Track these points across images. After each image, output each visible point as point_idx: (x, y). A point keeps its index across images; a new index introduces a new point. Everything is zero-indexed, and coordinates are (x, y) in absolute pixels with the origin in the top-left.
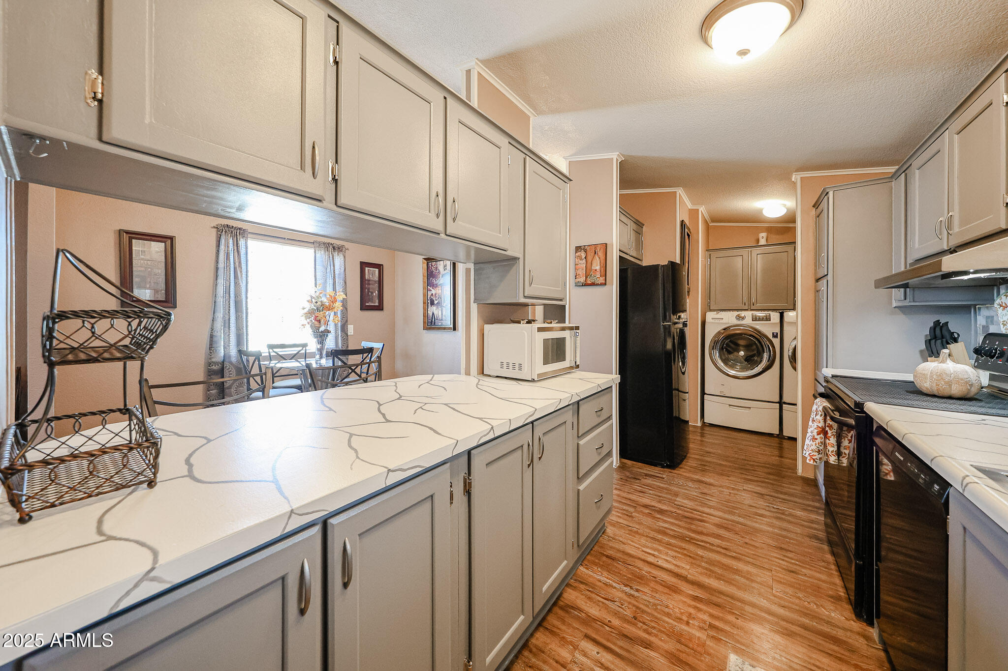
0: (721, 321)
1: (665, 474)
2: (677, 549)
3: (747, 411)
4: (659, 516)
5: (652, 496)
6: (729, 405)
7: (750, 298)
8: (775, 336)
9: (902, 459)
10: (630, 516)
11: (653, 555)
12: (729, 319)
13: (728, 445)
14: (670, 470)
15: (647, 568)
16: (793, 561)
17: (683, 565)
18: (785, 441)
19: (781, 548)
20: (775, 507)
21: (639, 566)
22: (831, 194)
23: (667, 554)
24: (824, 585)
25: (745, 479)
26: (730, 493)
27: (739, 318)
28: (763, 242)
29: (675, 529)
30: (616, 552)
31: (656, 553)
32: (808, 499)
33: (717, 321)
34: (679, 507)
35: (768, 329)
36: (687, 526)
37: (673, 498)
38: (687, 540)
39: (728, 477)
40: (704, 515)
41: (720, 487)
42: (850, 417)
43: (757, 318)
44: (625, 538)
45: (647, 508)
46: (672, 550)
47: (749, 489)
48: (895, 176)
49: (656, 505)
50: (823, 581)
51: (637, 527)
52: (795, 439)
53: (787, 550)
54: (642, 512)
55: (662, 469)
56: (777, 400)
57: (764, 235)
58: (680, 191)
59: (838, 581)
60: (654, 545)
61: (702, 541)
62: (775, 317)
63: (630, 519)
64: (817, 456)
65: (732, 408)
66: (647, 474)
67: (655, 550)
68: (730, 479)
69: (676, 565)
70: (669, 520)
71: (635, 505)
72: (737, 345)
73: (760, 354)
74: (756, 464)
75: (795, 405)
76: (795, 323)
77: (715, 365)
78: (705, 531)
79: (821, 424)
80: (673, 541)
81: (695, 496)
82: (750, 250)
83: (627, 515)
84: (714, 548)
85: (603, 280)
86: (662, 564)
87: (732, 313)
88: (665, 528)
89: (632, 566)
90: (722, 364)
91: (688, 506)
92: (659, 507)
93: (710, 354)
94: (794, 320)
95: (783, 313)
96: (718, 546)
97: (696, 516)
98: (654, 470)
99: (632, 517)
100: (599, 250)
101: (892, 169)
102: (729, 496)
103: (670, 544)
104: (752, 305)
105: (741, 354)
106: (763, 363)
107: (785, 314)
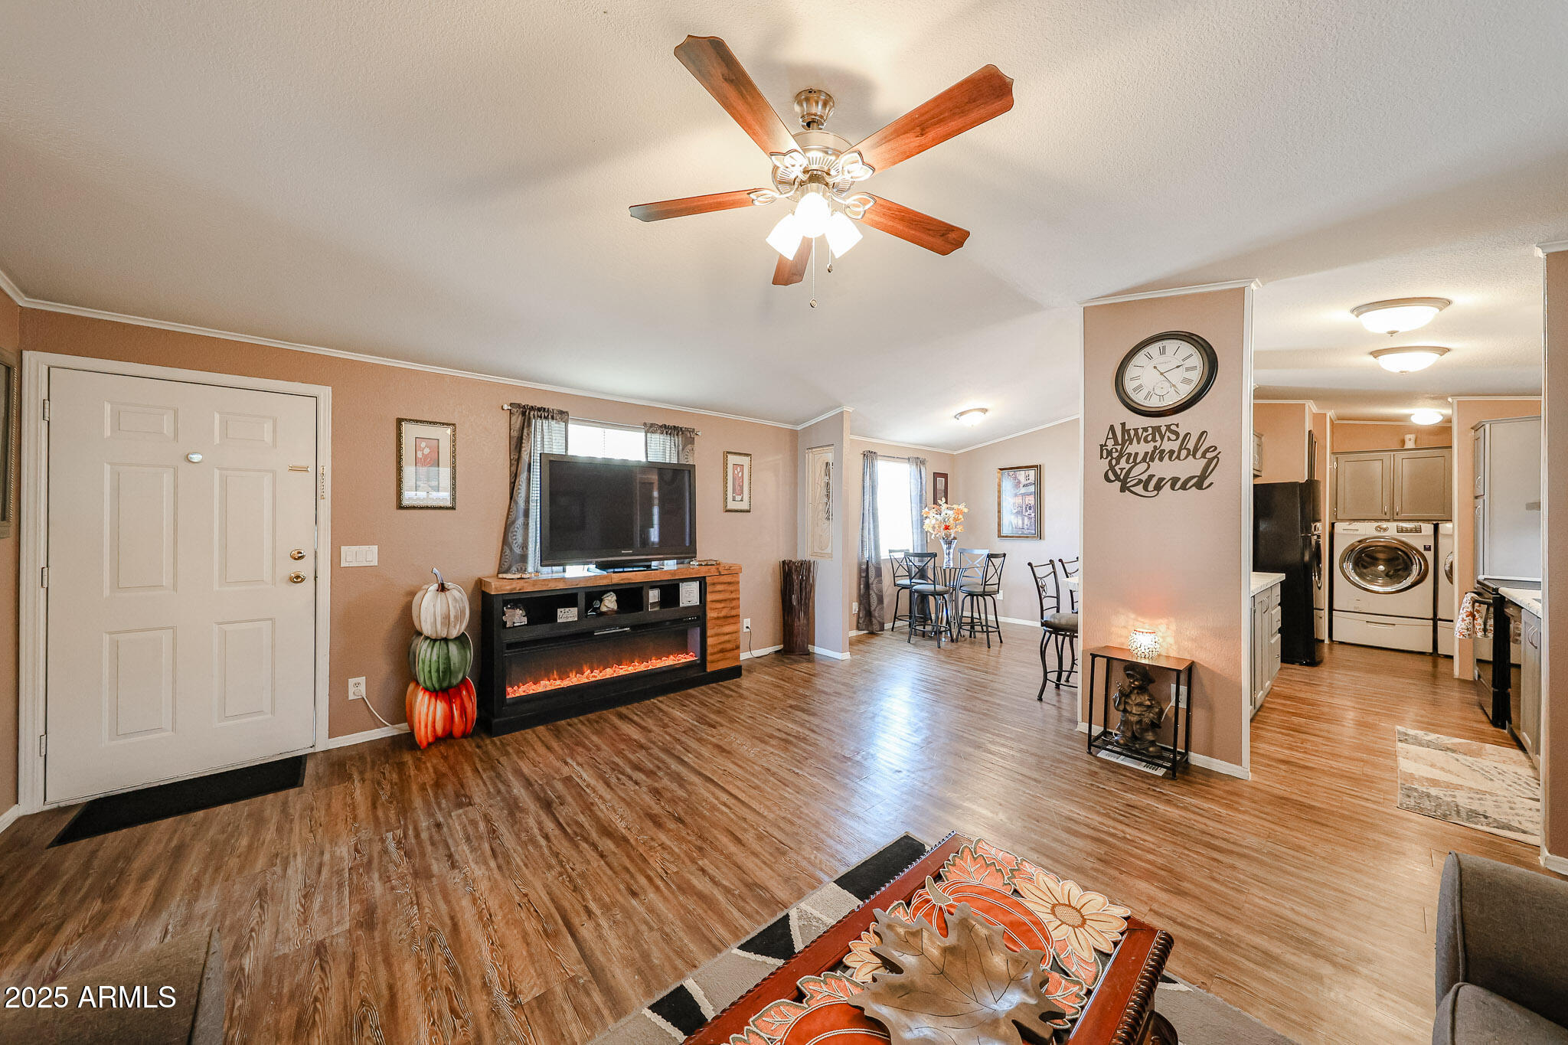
0: (1355, 532)
3: (1391, 627)
6: (1367, 622)
7: (1392, 508)
8: (1428, 549)
12: (1366, 530)
14: (1310, 667)
18: (1438, 656)
27: (1379, 529)
28: (1410, 445)
33: (1352, 532)
35: (1419, 541)
42: (1489, 598)
43: (1404, 529)
52: (1451, 657)
55: (1301, 666)
56: (1431, 616)
57: (1412, 437)
62: (1427, 529)
64: (1466, 633)
65: (1369, 625)
72: (1377, 559)
73: (1407, 569)
75: (1452, 621)
76: (1451, 536)
77: (1348, 578)
79: (1470, 609)
82: (1392, 453)
87: (1369, 523)
90: (1357, 578)
93: (1341, 568)
94: (1450, 532)
95: (1438, 524)
98: (1292, 666)
104: (1395, 514)
105: (1381, 568)
106: (1411, 577)
107: (1440, 525)
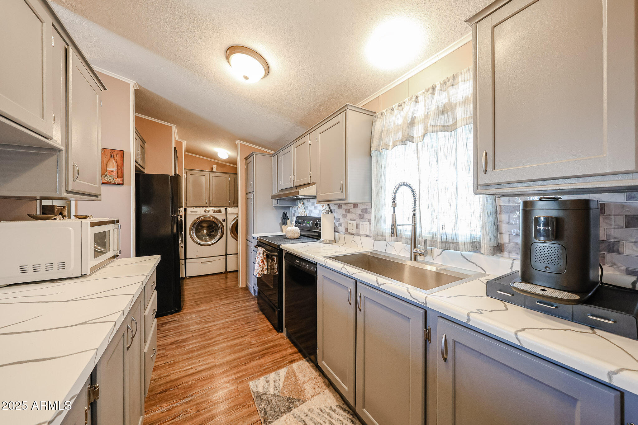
0: (196, 213)
1: (176, 317)
2: (204, 355)
3: (211, 263)
4: (184, 344)
5: (173, 335)
6: (201, 262)
7: (209, 201)
8: (224, 221)
9: (299, 262)
10: (164, 357)
11: (192, 368)
12: (200, 212)
13: (204, 285)
14: (177, 314)
15: (191, 378)
16: (253, 326)
17: (211, 361)
18: (228, 274)
19: (247, 323)
20: (238, 306)
21: (186, 381)
22: (254, 155)
23: (199, 362)
24: (266, 328)
25: (220, 299)
26: (216, 310)
27: (205, 211)
28: (214, 170)
29: (197, 345)
30: (165, 386)
31: (193, 366)
32: (247, 297)
33: (194, 213)
34: (193, 331)
35: (220, 217)
36: (203, 339)
37: (188, 329)
38: (206, 347)
39: (212, 302)
40: (209, 328)
41: (210, 309)
42: (275, 252)
43: (215, 211)
44: (167, 372)
45: (174, 344)
46: (201, 357)
47: (224, 303)
48: (274, 155)
49: (179, 338)
50: (265, 327)
51: (173, 360)
53: (250, 322)
54: (171, 349)
55: (172, 315)
56: (225, 254)
57: (215, 166)
58: (174, 128)
59: (269, 323)
60: (189, 362)
61: (214, 342)
62: (223, 210)
63: (165, 358)
65: (203, 264)
66: (162, 323)
67: (191, 365)
68: (213, 302)
69: (207, 364)
70: (191, 342)
71: (164, 347)
72: (203, 227)
73: (216, 231)
74: (221, 290)
75: (237, 254)
76: (232, 214)
77: (193, 239)
78: (213, 336)
79: (262, 258)
80: (199, 352)
81: (201, 320)
82: (209, 173)
83: (162, 357)
84: (221, 341)
85: (121, 180)
86: (199, 369)
87: (202, 208)
88: (191, 348)
89: (182, 384)
90: (199, 241)
91: (199, 328)
92: (181, 339)
93: (190, 233)
94: (232, 212)
96: (223, 339)
97: (206, 331)
98: (166, 318)
99: (166, 356)
100: (115, 155)
101: (273, 152)
102: (217, 311)
103: (199, 355)
104: (210, 204)
105: (205, 231)
106: (218, 235)
107: (227, 209)
